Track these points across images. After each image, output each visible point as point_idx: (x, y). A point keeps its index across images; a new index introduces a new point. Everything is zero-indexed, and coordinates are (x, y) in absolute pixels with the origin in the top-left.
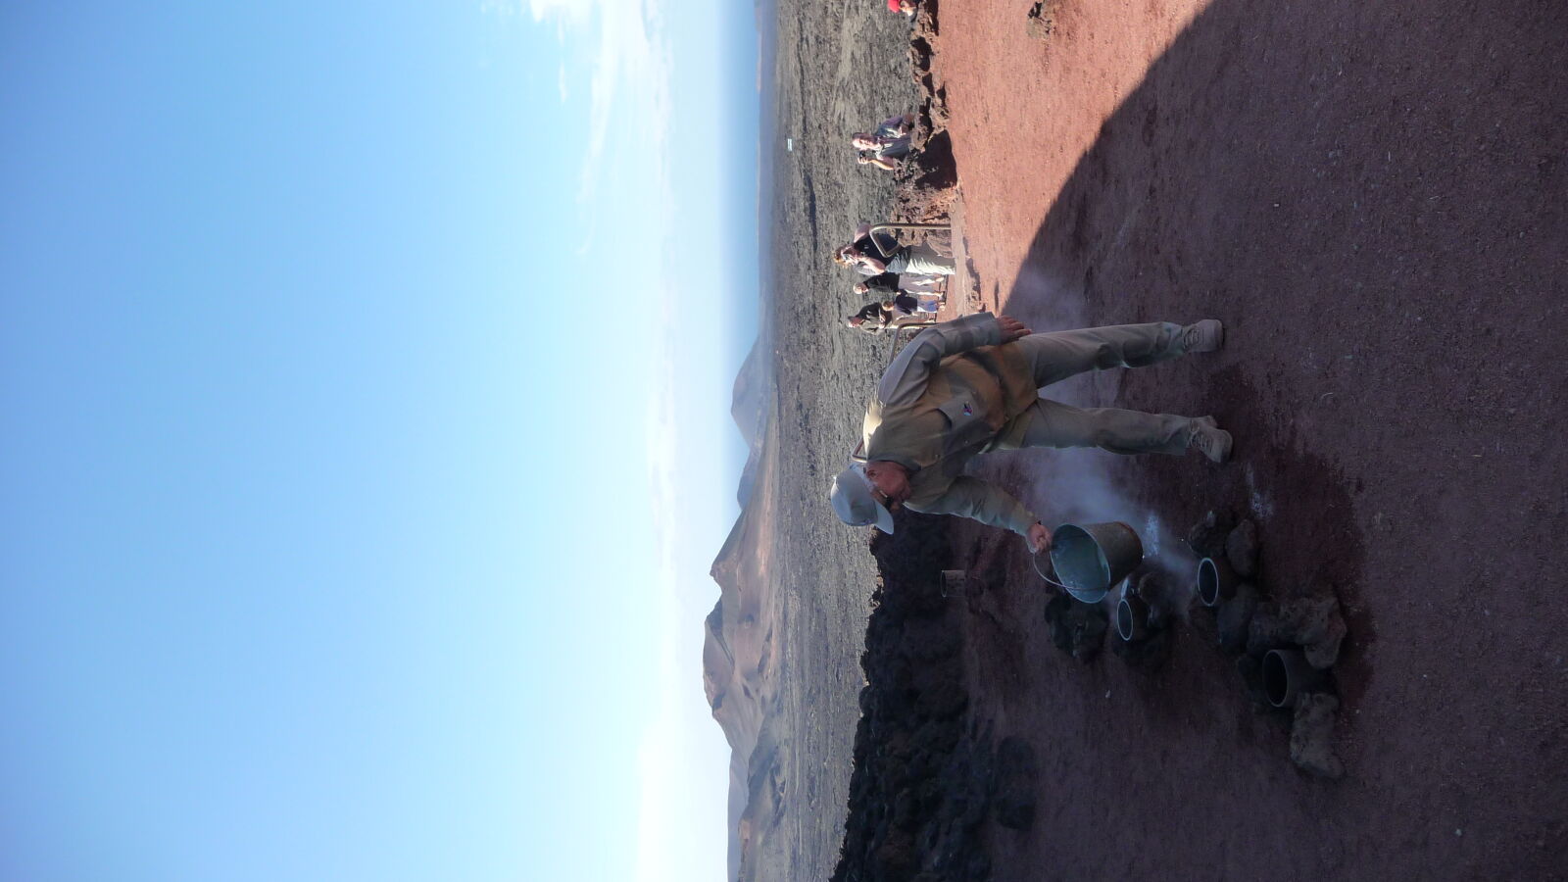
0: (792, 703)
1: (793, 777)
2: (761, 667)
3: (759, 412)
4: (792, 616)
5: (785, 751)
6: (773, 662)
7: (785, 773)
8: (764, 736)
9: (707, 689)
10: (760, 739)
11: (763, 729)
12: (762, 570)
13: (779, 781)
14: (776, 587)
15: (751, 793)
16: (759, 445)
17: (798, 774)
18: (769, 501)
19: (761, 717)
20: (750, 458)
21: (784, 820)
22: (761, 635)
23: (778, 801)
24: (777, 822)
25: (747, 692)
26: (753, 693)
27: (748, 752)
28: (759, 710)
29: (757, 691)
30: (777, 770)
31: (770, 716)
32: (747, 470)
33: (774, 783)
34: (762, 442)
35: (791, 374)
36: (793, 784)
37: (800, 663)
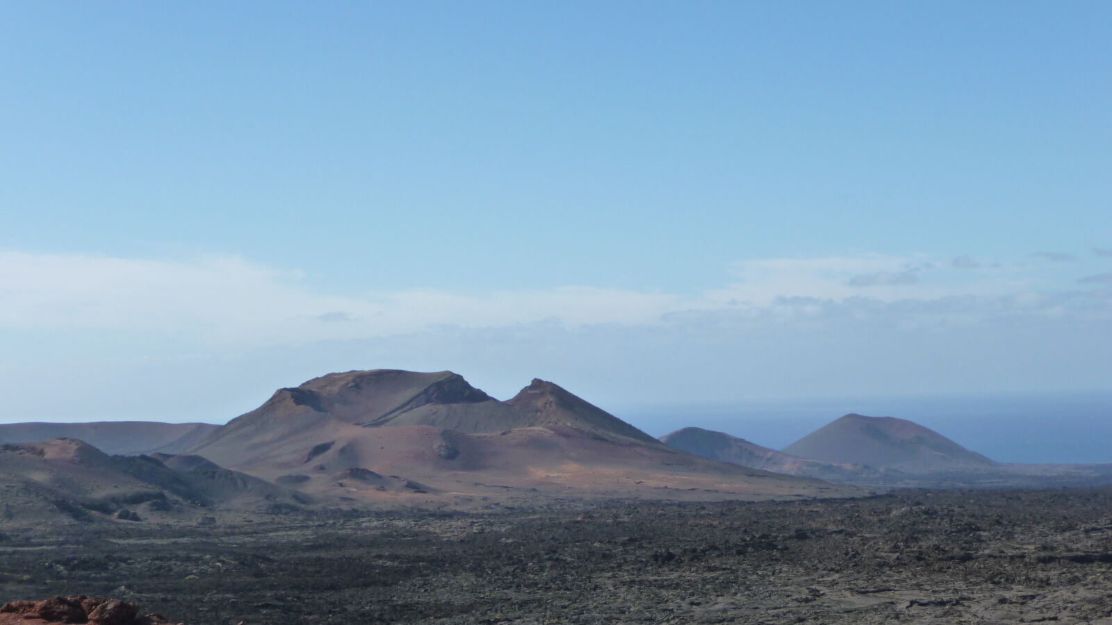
0: (276, 530)
1: (141, 534)
2: (360, 474)
3: (848, 466)
4: (435, 527)
5: (194, 519)
6: (367, 495)
7: (150, 518)
8: (235, 481)
9: (330, 379)
10: (228, 474)
11: (245, 479)
12: (539, 473)
13: (141, 509)
14: (503, 498)
15: (133, 459)
16: (788, 468)
17: (145, 542)
18: (662, 484)
19: (270, 475)
20: (766, 450)
21: (66, 520)
22: (420, 474)
23: (103, 508)
24: (64, 506)
25: (320, 449)
26: (318, 460)
27: (214, 454)
28: (285, 473)
29: (322, 468)
30: (161, 505)
31: (268, 491)
32: (742, 446)
33: (137, 499)
34: (792, 473)
35: (875, 519)
36: (128, 535)
37: (342, 542)
